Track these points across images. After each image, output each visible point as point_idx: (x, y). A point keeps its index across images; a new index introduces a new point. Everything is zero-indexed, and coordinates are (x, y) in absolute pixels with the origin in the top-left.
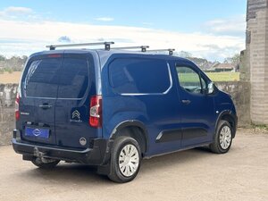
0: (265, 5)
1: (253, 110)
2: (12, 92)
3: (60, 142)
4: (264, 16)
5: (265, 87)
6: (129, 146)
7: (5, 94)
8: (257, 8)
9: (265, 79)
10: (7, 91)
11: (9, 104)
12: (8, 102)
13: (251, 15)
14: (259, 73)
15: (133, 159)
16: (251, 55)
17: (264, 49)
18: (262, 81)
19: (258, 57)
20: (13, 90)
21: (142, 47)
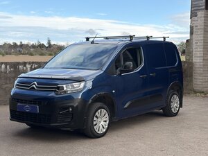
0: (204, 7)
1: (195, 81)
4: (203, 15)
5: (204, 65)
7: (27, 69)
8: (198, 10)
9: (204, 59)
13: (193, 14)
14: (199, 55)
17: (202, 38)
18: (202, 61)
19: (199, 44)
20: (32, 66)
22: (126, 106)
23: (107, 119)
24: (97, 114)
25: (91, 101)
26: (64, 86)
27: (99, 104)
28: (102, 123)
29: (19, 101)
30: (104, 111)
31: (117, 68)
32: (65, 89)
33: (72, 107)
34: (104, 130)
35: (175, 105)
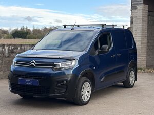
0: (142, 2)
2: (9, 49)
4: (142, 9)
5: (142, 48)
7: (5, 50)
8: (137, 4)
9: (142, 43)
10: (6, 48)
11: (7, 56)
12: (6, 54)
13: (133, 7)
16: (134, 30)
17: (141, 26)
18: (140, 44)
19: (138, 31)
20: (9, 48)
22: (102, 80)
23: (90, 90)
24: (83, 86)
25: (80, 75)
26: (60, 64)
27: (84, 79)
28: (87, 93)
29: (19, 76)
30: (88, 84)
31: (96, 50)
32: (60, 66)
33: (66, 80)
34: (88, 99)
35: (132, 79)
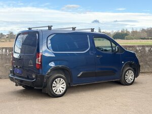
3: (28, 76)
6: (59, 79)
15: (62, 86)
21: (73, 28)
